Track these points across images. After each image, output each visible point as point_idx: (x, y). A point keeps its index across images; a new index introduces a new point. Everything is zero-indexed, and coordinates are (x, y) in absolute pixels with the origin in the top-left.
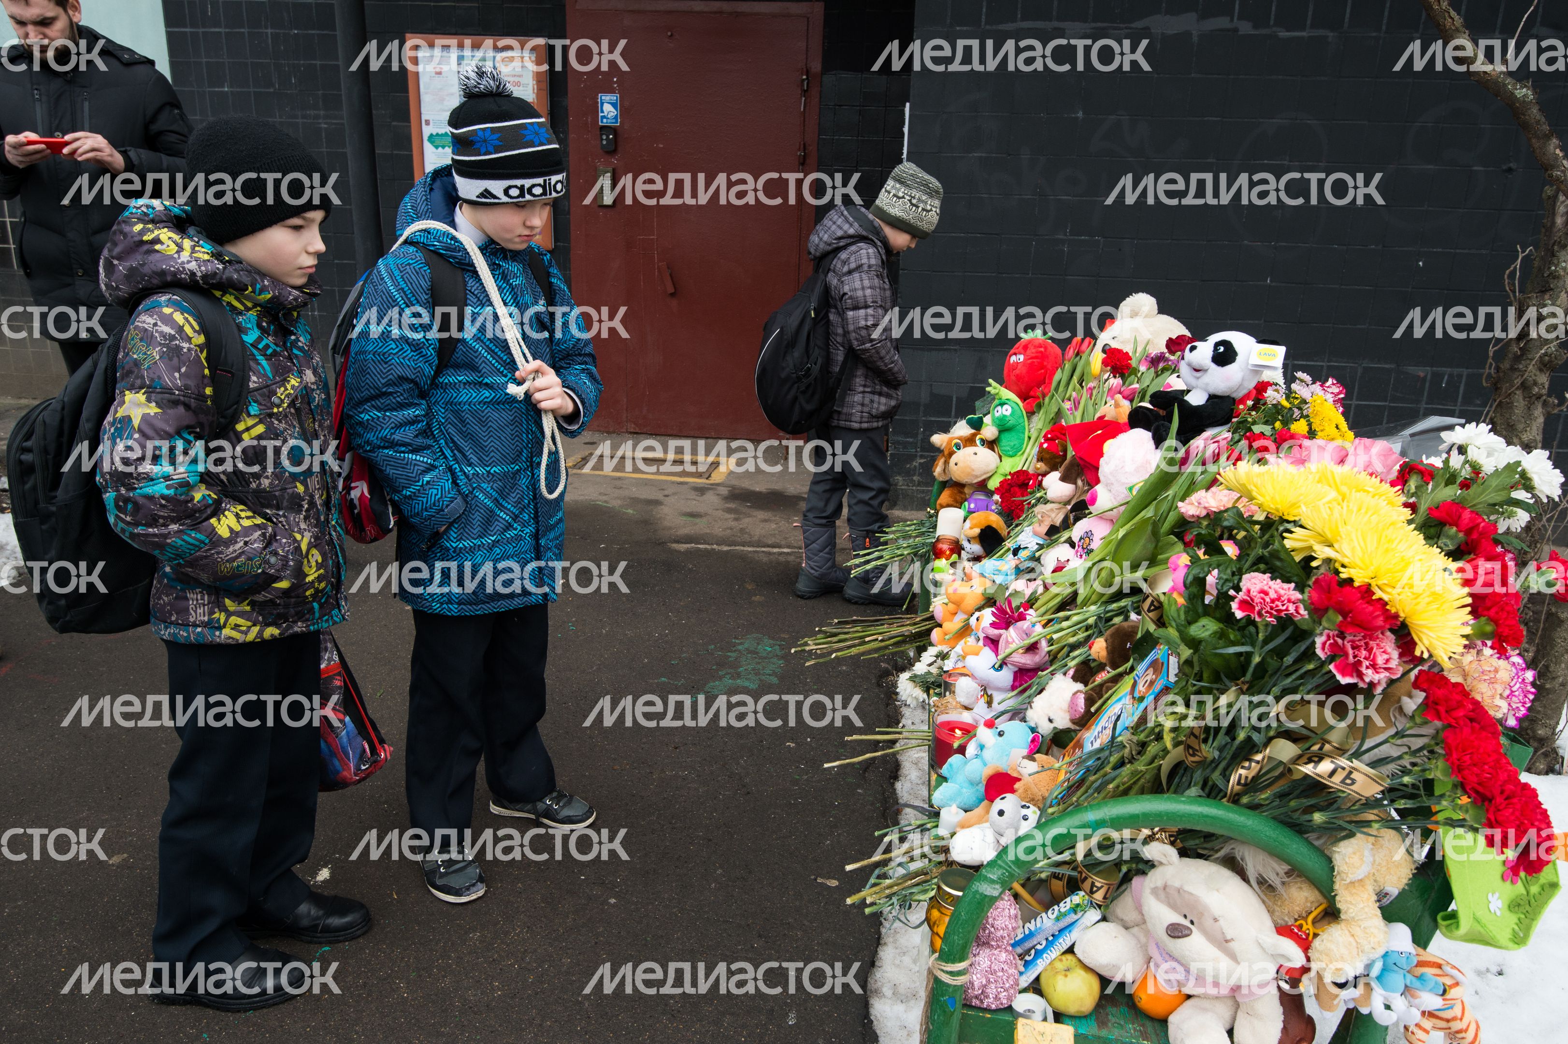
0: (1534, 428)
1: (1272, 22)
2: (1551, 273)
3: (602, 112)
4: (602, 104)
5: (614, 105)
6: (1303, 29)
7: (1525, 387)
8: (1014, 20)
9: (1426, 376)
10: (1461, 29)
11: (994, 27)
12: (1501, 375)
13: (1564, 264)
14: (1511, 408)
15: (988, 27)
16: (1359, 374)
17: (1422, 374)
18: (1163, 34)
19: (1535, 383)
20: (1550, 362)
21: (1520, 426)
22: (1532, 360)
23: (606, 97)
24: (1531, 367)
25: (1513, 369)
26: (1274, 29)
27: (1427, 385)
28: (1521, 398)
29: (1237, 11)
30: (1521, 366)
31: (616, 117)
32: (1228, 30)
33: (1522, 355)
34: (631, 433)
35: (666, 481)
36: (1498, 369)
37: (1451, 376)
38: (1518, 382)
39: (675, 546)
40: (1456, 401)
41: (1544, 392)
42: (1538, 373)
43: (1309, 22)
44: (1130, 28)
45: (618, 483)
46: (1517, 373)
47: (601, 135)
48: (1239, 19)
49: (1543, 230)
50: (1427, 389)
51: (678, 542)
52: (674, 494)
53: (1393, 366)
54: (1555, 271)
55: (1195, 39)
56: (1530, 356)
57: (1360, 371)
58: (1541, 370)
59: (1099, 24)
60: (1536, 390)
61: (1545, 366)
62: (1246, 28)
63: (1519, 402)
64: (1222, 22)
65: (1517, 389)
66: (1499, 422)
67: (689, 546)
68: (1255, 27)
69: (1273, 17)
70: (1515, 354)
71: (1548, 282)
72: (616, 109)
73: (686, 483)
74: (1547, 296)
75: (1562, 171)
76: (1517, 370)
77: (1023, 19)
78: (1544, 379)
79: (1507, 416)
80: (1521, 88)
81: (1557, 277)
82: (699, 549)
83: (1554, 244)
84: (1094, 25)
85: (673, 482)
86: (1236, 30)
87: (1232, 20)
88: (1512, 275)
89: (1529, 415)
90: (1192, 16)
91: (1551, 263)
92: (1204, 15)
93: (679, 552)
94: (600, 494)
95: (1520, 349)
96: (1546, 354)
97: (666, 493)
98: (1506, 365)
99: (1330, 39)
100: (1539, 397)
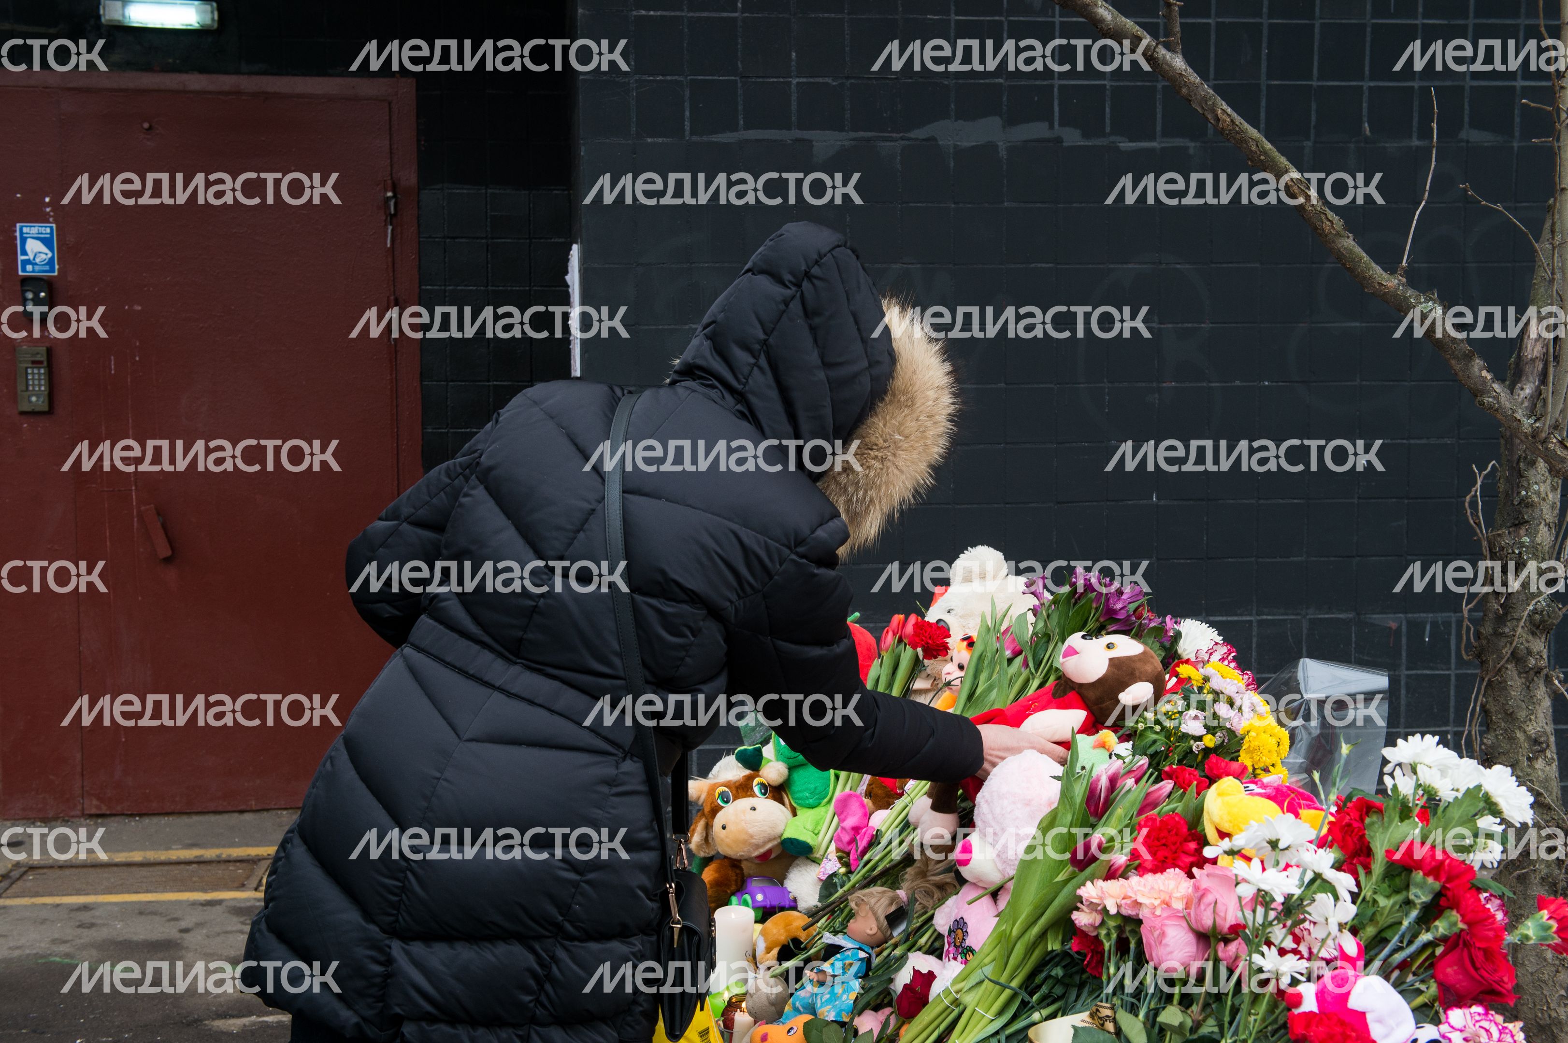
0: (1541, 715)
1: (1108, 130)
2: (1522, 501)
3: (24, 253)
4: (24, 241)
5: (47, 242)
6: (1152, 138)
7: (1517, 658)
8: (734, 128)
9: (1400, 627)
10: (1343, 232)
11: (705, 138)
12: (1484, 642)
13: (1536, 487)
14: (1505, 688)
15: (695, 138)
16: (1305, 631)
17: (1394, 625)
18: (955, 146)
19: (1529, 652)
20: (1542, 621)
21: (1522, 714)
22: (1519, 620)
23: (32, 229)
24: (1519, 630)
25: (1497, 634)
26: (1113, 138)
27: (1404, 640)
28: (1515, 674)
29: (1057, 114)
30: (1507, 630)
31: (51, 261)
32: (1048, 140)
33: (1506, 614)
34: (91, 816)
35: (179, 902)
36: (1478, 635)
37: (1434, 625)
38: (1507, 651)
39: (221, 1024)
40: (1448, 662)
41: (1543, 663)
42: (1530, 638)
43: (1159, 128)
44: (909, 139)
45: (85, 917)
46: (1504, 640)
47: (24, 292)
48: (1061, 124)
49: (1502, 442)
50: (1404, 647)
51: (224, 1016)
52: (200, 925)
53: (1350, 615)
54: (1527, 497)
55: (1003, 153)
56: (1516, 615)
57: (1305, 625)
58: (1533, 634)
59: (862, 134)
60: (1533, 661)
61: (1538, 627)
62: (1072, 137)
63: (1514, 681)
64: (1037, 130)
65: (1507, 661)
66: (1493, 709)
67: (246, 1021)
68: (1086, 135)
69: (1108, 121)
70: (1496, 612)
71: (1520, 512)
72: (51, 249)
73: (219, 902)
74: (1522, 532)
75: (1494, 397)
76: (1502, 635)
77: (747, 127)
78: (1539, 645)
79: (1502, 700)
80: (1426, 301)
81: (1531, 505)
82: (267, 1025)
83: (1518, 463)
84: (853, 135)
85: (194, 904)
86: (1059, 140)
87: (1051, 127)
88: (1473, 504)
89: (1530, 699)
90: (995, 122)
91: (1519, 486)
92: (1011, 121)
93: (229, 1034)
94: (54, 941)
95: (1501, 605)
96: (1535, 611)
97: (183, 924)
98: (1487, 629)
99: (1191, 151)
100: (1538, 671)
